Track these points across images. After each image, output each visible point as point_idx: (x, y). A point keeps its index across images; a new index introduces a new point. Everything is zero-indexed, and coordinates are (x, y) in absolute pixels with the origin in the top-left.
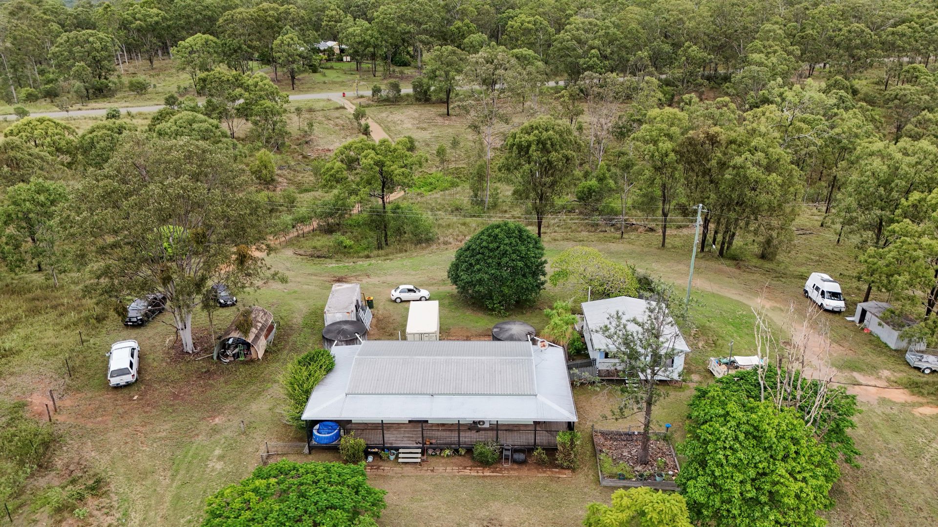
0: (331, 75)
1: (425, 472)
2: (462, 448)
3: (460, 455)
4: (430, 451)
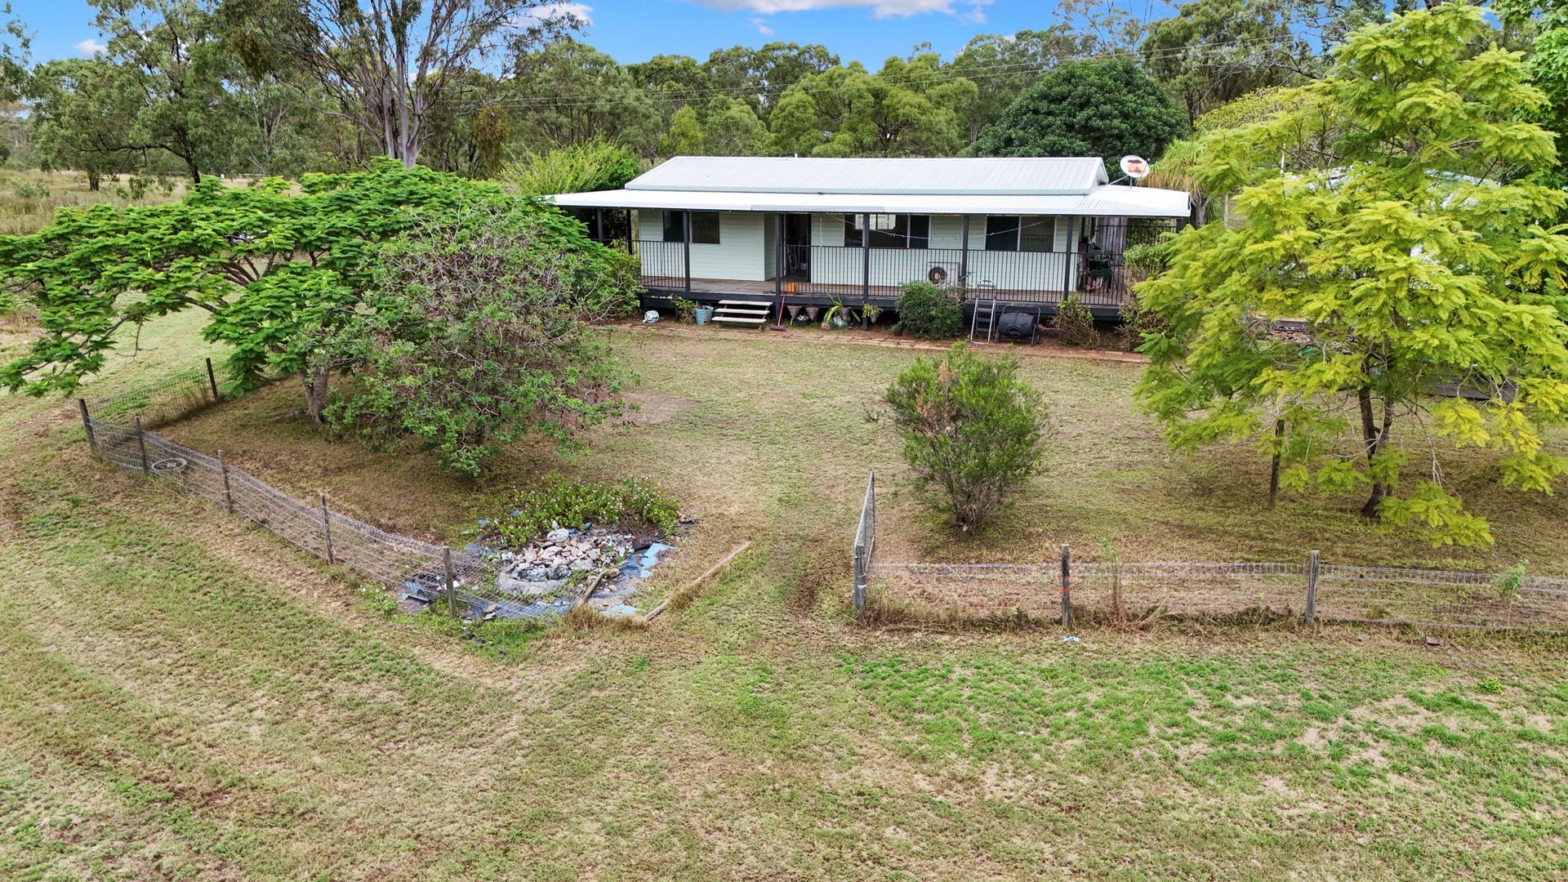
2: (873, 302)
3: (865, 323)
4: (793, 310)
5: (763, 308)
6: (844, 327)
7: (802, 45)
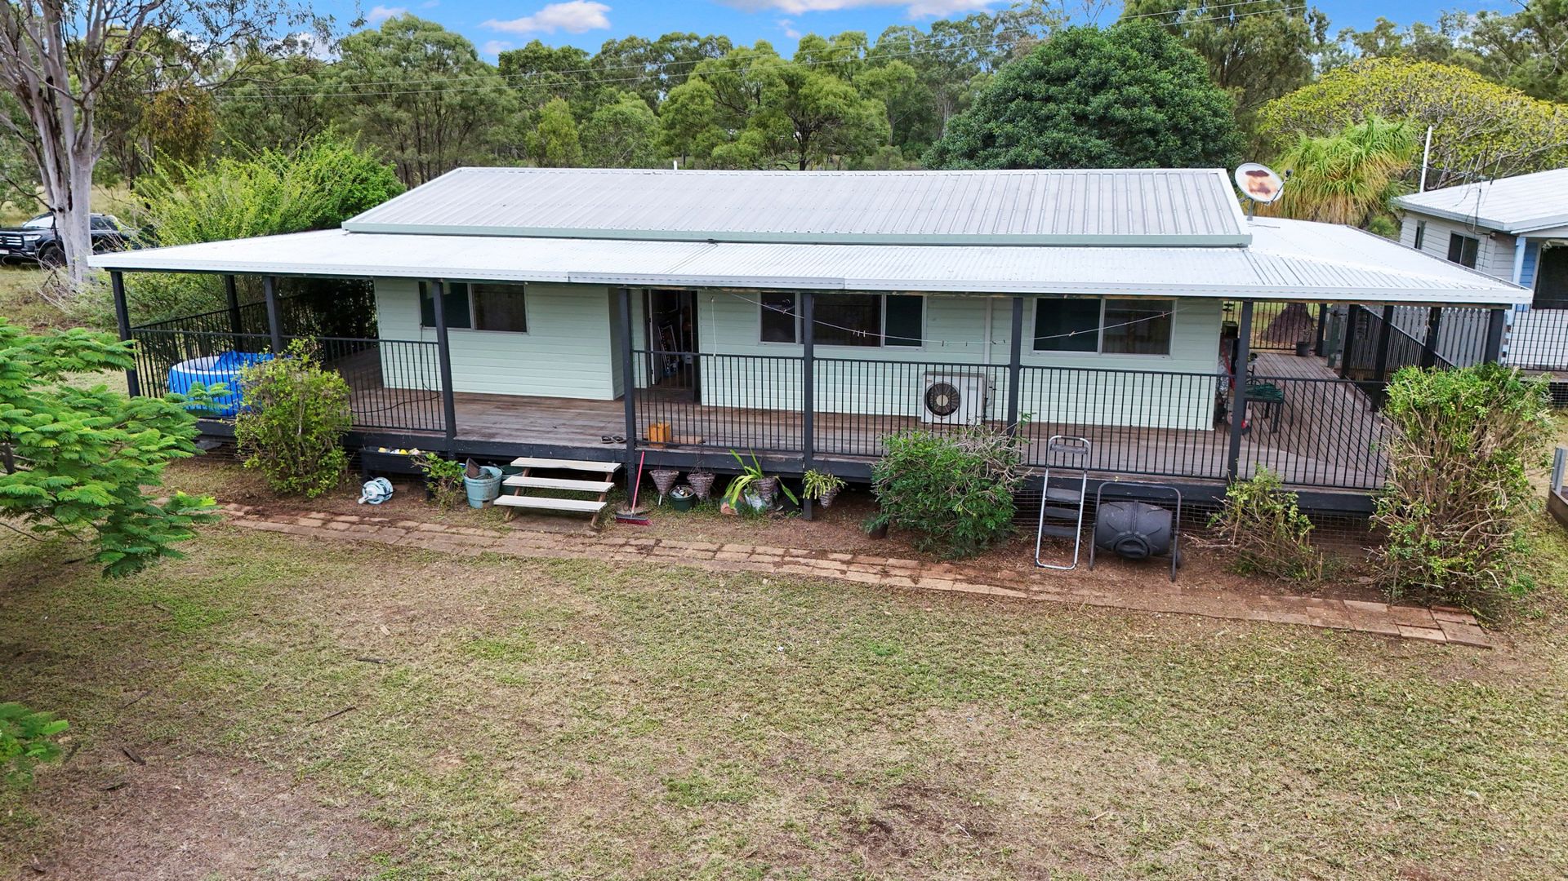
1: (605, 553)
2: (823, 467)
3: (808, 506)
4: (662, 478)
5: (599, 476)
6: (765, 512)
7: (703, 37)
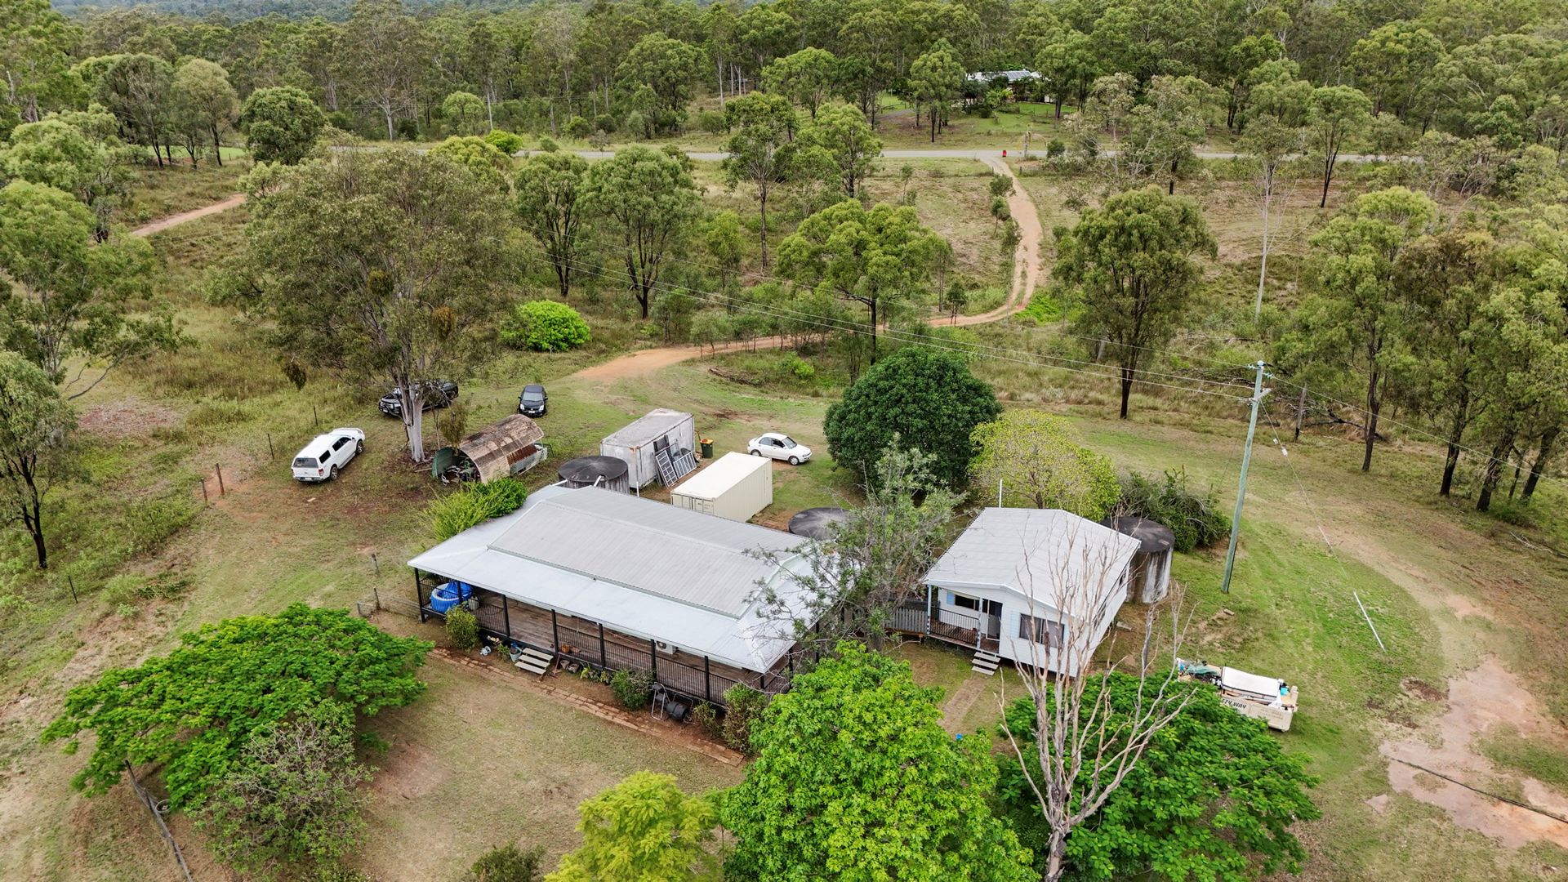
0: (1007, 122)
1: (538, 692)
4: (564, 663)
